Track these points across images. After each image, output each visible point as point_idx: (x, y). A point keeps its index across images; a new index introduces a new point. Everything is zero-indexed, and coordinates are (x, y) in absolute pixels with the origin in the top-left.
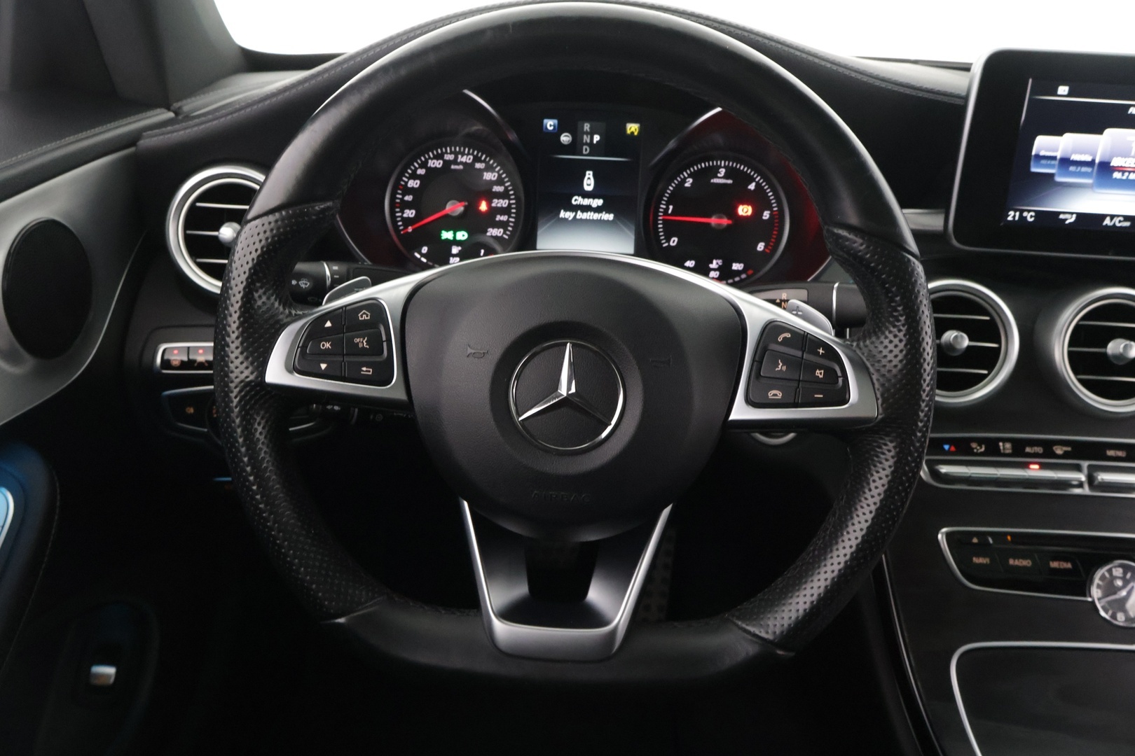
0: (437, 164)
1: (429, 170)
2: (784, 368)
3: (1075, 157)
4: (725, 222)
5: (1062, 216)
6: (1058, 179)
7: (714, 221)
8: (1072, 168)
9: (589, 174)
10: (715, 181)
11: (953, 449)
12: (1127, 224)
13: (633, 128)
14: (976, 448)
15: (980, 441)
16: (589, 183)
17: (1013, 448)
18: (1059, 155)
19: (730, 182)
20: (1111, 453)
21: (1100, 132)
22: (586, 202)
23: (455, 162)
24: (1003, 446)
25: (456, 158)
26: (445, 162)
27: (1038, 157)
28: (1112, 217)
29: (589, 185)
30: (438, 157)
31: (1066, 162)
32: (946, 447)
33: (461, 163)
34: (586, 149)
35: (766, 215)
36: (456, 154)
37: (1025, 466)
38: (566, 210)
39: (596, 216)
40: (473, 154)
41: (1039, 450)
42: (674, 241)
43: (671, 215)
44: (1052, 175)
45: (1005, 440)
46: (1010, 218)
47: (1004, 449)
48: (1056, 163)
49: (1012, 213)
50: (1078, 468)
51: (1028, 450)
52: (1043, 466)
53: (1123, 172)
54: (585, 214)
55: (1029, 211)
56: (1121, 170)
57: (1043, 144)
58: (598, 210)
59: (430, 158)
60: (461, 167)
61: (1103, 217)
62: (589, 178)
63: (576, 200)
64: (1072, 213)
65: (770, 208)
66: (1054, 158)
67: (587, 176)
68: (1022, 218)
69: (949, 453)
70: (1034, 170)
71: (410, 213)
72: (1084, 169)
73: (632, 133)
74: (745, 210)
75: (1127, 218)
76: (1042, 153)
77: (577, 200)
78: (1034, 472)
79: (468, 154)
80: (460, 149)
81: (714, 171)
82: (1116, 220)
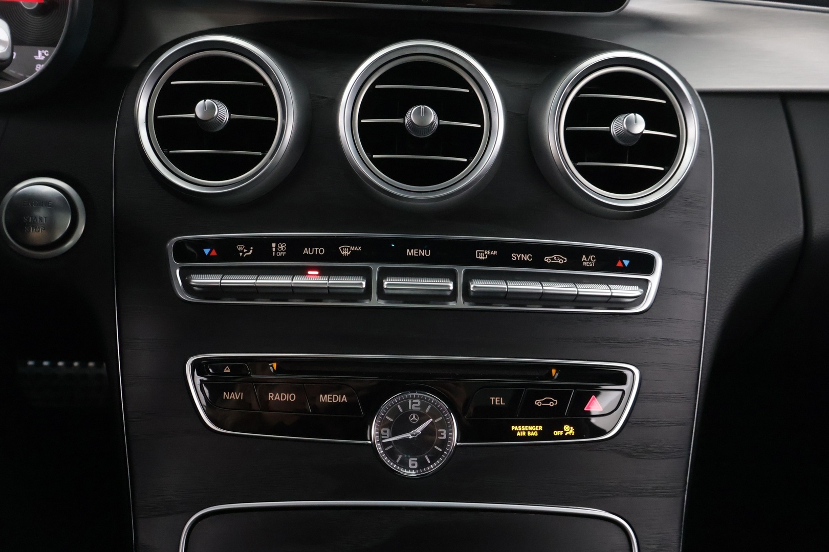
11: (214, 253)
14: (242, 251)
15: (247, 242)
17: (288, 250)
20: (412, 252)
24: (276, 247)
32: (207, 251)
37: (303, 271)
41: (320, 251)
45: (278, 240)
47: (276, 251)
50: (366, 272)
51: (306, 251)
52: (324, 272)
69: (209, 258)
78: (313, 279)
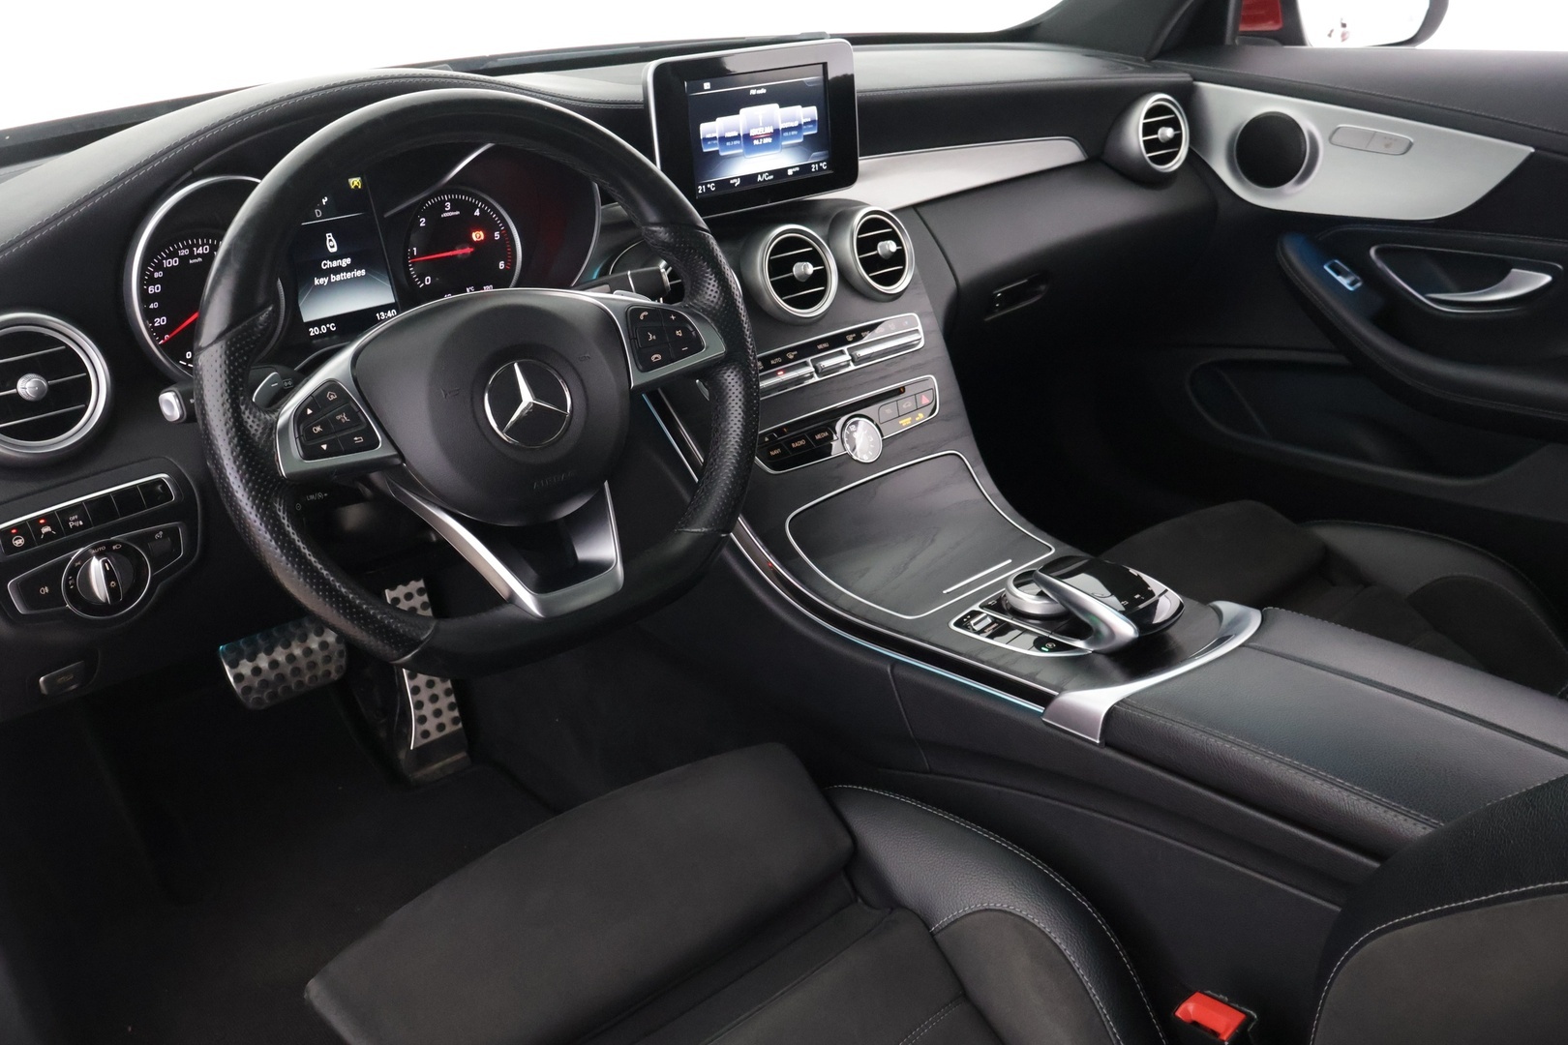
0: (174, 262)
1: (166, 270)
2: (654, 337)
3: (728, 135)
4: (468, 250)
5: (731, 182)
6: (722, 154)
7: (458, 252)
8: (728, 144)
9: (329, 236)
10: (445, 215)
12: (771, 177)
13: (355, 182)
16: (332, 245)
17: (763, 364)
18: (717, 135)
19: (457, 213)
20: (820, 347)
21: (737, 113)
22: (335, 264)
23: (192, 255)
25: (192, 251)
26: (180, 258)
27: (706, 140)
28: (761, 174)
29: (333, 247)
30: (171, 255)
31: (723, 140)
33: (199, 255)
34: (318, 213)
35: (497, 235)
36: (190, 248)
37: (774, 374)
38: (319, 278)
39: (349, 275)
40: (208, 244)
41: (779, 360)
42: (428, 280)
43: (418, 256)
44: (718, 151)
46: (700, 192)
48: (717, 142)
49: (700, 187)
50: (805, 364)
51: (772, 362)
52: (786, 371)
53: (759, 139)
54: (338, 276)
55: (710, 183)
56: (757, 137)
57: (707, 129)
58: (349, 269)
59: (163, 258)
60: (200, 259)
61: (756, 175)
62: (330, 240)
63: (325, 265)
64: (736, 178)
65: (498, 229)
66: (715, 138)
67: (328, 238)
68: (708, 189)
70: (705, 150)
71: (161, 321)
72: (736, 142)
73: (356, 187)
74: (477, 236)
75: (770, 173)
76: (708, 136)
77: (327, 264)
78: (783, 377)
79: (203, 245)
80: (193, 241)
81: (441, 207)
82: (764, 175)
